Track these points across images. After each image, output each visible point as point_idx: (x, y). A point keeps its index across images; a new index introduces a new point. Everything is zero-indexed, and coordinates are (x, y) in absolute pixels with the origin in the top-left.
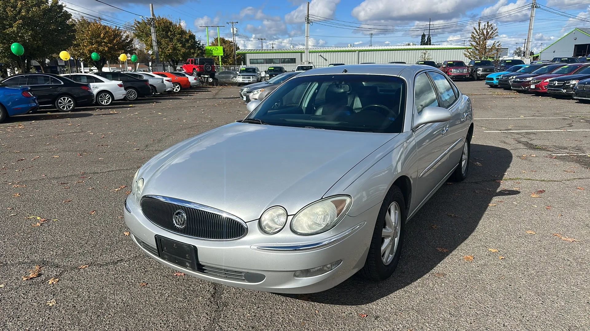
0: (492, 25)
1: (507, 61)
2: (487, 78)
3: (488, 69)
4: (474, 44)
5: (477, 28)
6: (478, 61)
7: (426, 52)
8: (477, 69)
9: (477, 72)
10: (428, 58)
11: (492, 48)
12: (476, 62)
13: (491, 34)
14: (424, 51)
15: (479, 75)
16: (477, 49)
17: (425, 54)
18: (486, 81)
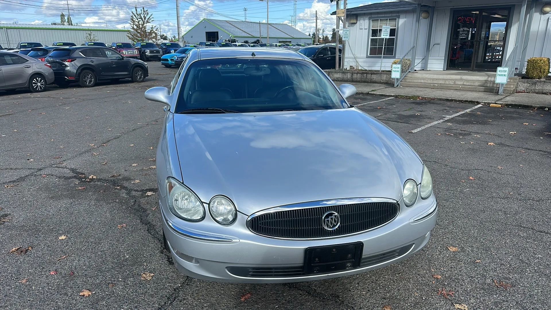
0: (147, 11)
1: (167, 44)
2: (162, 59)
3: (155, 51)
4: (135, 27)
5: (135, 12)
6: (144, 43)
7: (91, 33)
8: (144, 50)
9: (145, 54)
10: (94, 39)
11: (151, 32)
12: (142, 44)
13: (148, 19)
14: (89, 32)
15: (148, 56)
16: (138, 33)
17: (90, 35)
18: (161, 62)
